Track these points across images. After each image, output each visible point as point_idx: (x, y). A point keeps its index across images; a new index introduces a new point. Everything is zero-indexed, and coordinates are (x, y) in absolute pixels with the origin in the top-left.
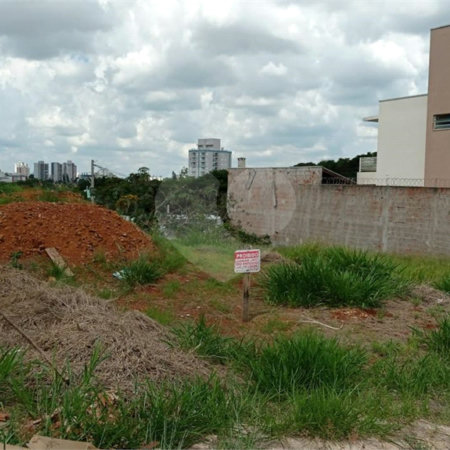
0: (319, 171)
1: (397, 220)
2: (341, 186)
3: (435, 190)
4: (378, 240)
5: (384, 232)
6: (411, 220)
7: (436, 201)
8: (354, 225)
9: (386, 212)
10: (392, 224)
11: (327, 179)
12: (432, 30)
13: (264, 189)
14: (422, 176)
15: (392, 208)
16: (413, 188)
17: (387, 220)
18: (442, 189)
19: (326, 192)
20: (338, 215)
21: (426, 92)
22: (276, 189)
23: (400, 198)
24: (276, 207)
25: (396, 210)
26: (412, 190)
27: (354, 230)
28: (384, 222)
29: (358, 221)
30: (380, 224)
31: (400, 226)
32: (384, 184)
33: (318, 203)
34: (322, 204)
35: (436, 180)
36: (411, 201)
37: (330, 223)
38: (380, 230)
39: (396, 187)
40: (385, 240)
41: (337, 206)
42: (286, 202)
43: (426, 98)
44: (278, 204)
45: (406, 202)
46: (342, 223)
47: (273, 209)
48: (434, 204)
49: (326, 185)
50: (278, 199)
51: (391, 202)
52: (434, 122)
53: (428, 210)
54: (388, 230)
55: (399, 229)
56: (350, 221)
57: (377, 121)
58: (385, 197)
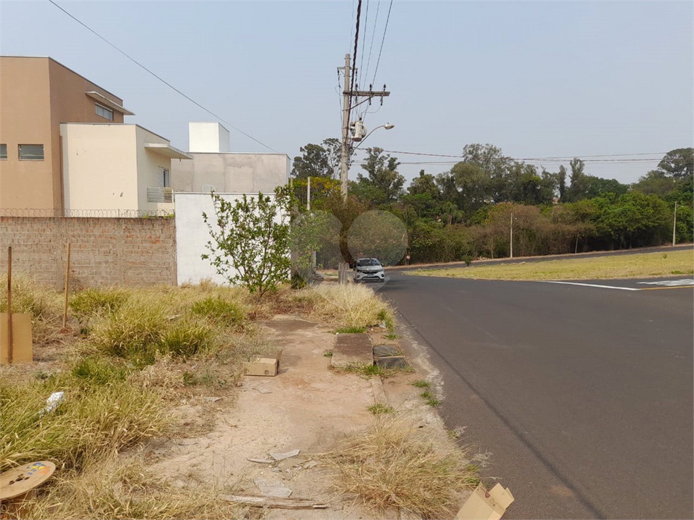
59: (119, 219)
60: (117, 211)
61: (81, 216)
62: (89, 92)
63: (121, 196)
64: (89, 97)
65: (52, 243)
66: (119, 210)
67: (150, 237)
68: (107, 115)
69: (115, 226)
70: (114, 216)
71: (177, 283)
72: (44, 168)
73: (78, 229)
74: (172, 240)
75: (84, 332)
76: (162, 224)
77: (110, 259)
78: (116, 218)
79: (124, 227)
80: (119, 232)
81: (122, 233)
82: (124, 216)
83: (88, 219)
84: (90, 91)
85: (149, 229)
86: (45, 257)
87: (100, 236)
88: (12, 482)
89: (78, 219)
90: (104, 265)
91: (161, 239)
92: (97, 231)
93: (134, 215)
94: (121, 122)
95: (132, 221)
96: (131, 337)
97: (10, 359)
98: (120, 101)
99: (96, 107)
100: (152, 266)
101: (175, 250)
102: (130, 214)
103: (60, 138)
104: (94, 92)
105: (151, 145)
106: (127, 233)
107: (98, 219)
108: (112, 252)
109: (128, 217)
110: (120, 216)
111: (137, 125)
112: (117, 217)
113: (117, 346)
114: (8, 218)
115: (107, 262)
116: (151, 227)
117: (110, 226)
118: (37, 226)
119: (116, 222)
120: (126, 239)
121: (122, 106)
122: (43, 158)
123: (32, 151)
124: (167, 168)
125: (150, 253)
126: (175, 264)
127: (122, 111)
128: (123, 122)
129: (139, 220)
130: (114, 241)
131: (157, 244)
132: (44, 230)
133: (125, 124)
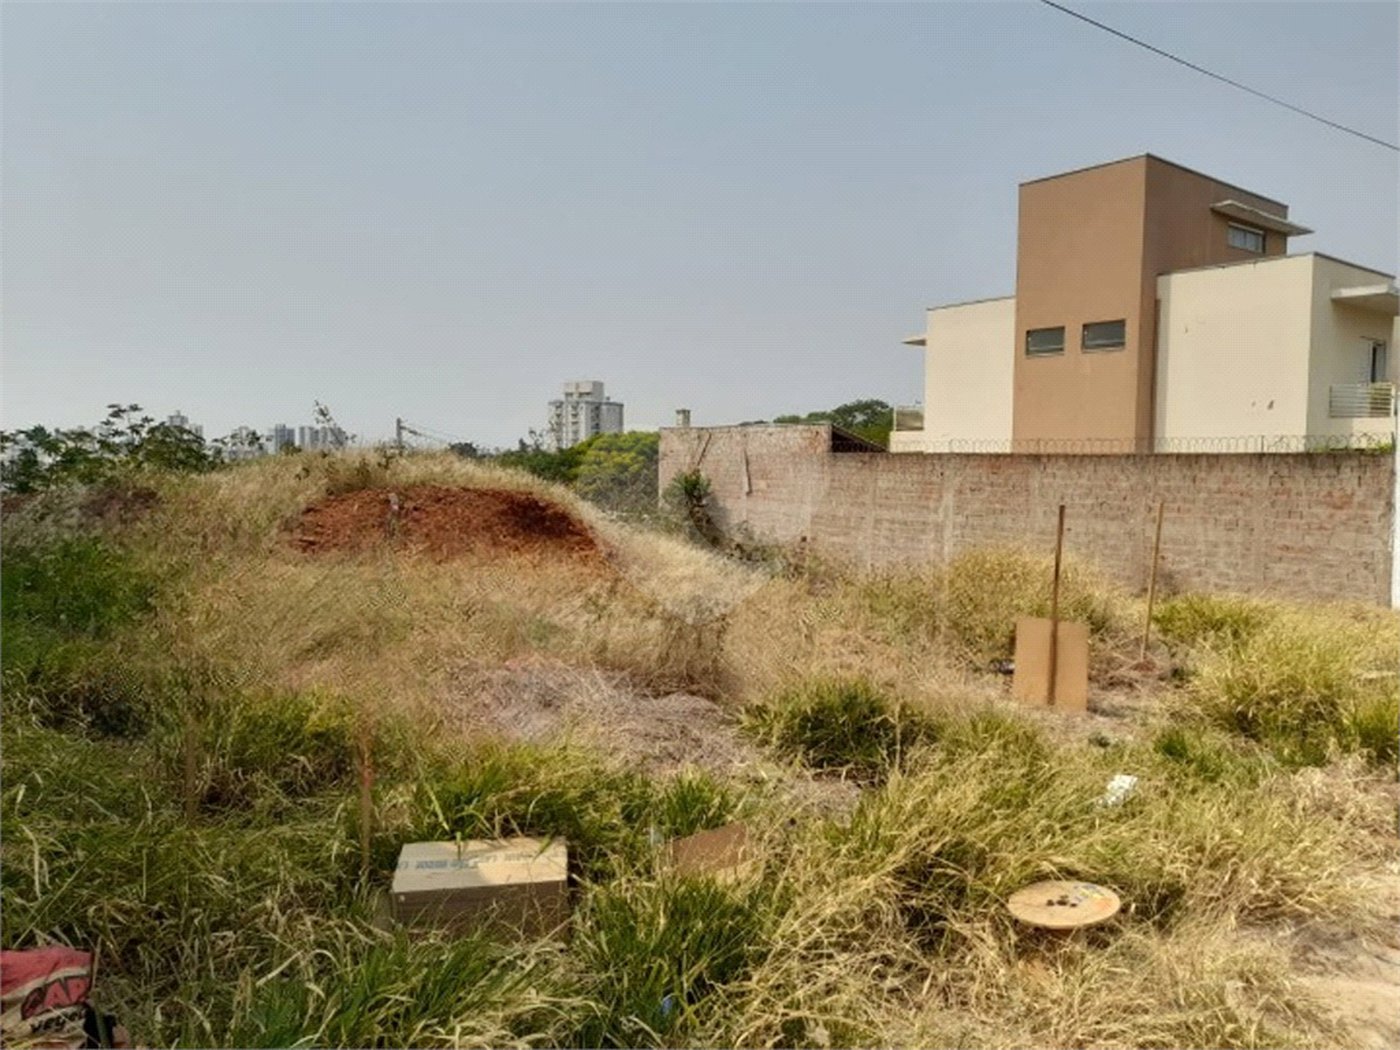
0: (824, 431)
1: (969, 510)
2: (866, 457)
3: (1036, 458)
4: (935, 545)
5: (948, 533)
6: (994, 512)
7: (1036, 479)
8: (892, 521)
9: (949, 499)
10: (960, 519)
11: (842, 443)
12: (1021, 185)
13: (727, 464)
14: (1009, 435)
15: (960, 492)
16: (998, 456)
17: (951, 510)
18: (1049, 456)
19: (841, 467)
20: (863, 505)
21: (1014, 293)
22: (748, 463)
23: (972, 473)
24: (749, 493)
25: (969, 496)
26: (993, 460)
27: (891, 530)
28: (946, 516)
29: (898, 515)
30: (940, 517)
31: (975, 521)
32: (947, 450)
33: (826, 485)
35: (1038, 441)
36: (993, 478)
37: (848, 519)
38: (939, 528)
39: (968, 456)
40: (948, 547)
41: (861, 491)
42: (768, 486)
43: (1013, 302)
44: (754, 488)
45: (984, 479)
46: (870, 519)
47: (744, 497)
48: (1035, 483)
49: (839, 454)
50: (754, 481)
51: (958, 480)
52: (1027, 342)
53: (1025, 493)
54: (954, 528)
55: (973, 528)
56: (886, 514)
57: (922, 343)
58: (947, 473)
59: (1261, 456)
60: (1260, 440)
61: (1184, 450)
62: (1219, 204)
63: (1271, 406)
64: (1216, 213)
65: (1128, 503)
66: (1263, 437)
67: (1330, 494)
68: (1251, 243)
69: (1253, 469)
70: (1251, 450)
71: (1390, 600)
72: (1124, 362)
73: (1176, 477)
74: (1383, 503)
75: (1179, 675)
76: (1360, 466)
77: (1237, 537)
78: (1254, 455)
79: (1271, 472)
80: (1260, 482)
81: (1265, 485)
82: (1273, 450)
83: (1198, 457)
84: (1220, 201)
85: (1328, 477)
86: (1113, 527)
87: (1219, 491)
88: (1050, 903)
89: (1179, 456)
90: (1223, 550)
91: (1356, 500)
92: (1213, 481)
93: (1297, 446)
94: (1282, 252)
95: (1291, 461)
96: (1275, 700)
97: (1051, 698)
98: (1282, 209)
99: (1230, 231)
100: (1330, 557)
101: (1389, 526)
102: (1288, 445)
103: (1157, 304)
104: (1229, 202)
105: (1347, 293)
106: (1276, 485)
107: (1217, 456)
108: (1241, 523)
109: (1283, 451)
110: (1265, 450)
111: (1317, 254)
112: (1259, 450)
113: (1243, 715)
114: (1057, 456)
115: (1229, 544)
116: (1333, 472)
117: (1240, 471)
118: (1104, 470)
119: (1255, 462)
120: (1274, 497)
121: (1285, 217)
122: (1123, 344)
123: (1105, 334)
124: (1381, 338)
125: (1326, 529)
126: (1389, 558)
127: (1283, 229)
128: (1285, 252)
129: (1308, 459)
130: (1247, 501)
131: (1345, 511)
132: (1116, 479)
133: (1290, 257)
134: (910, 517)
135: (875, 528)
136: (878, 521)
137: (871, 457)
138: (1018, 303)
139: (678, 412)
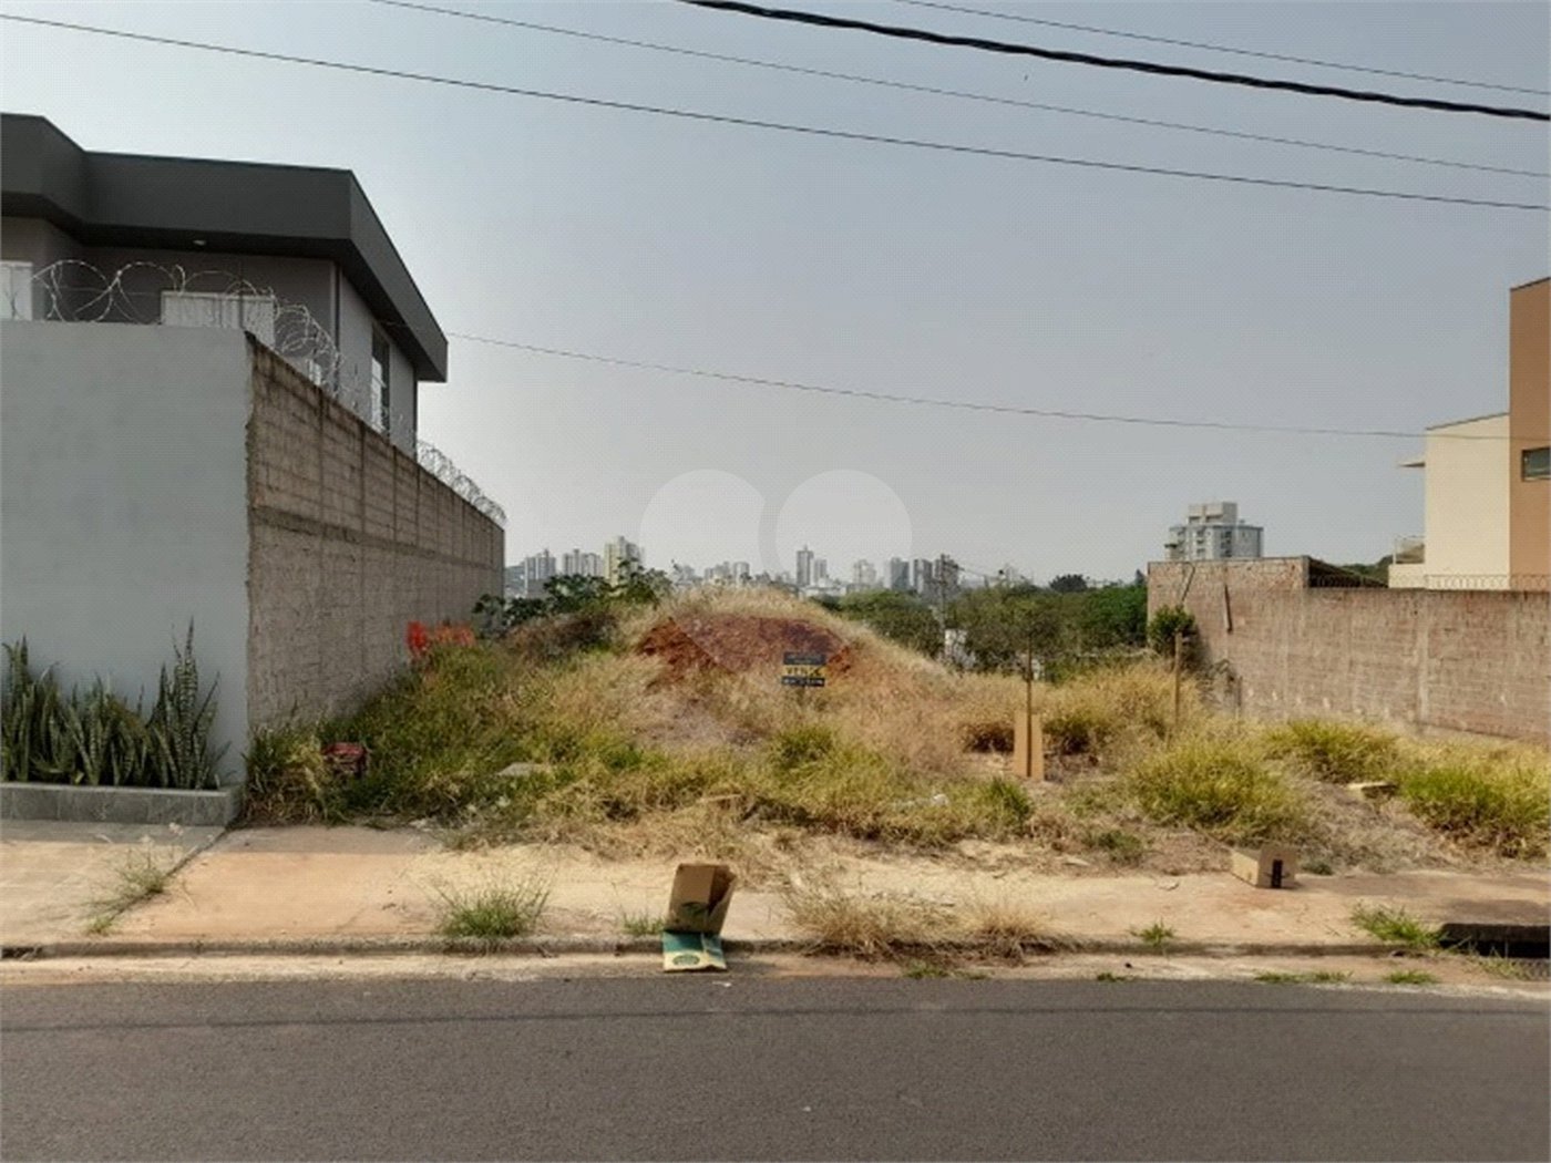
0: (1300, 565)
1: (1444, 653)
2: (1340, 592)
3: (1513, 595)
4: (1412, 692)
5: (1423, 677)
6: (1471, 655)
7: (1513, 619)
8: (1366, 664)
9: (1423, 640)
10: (1435, 663)
11: (1317, 578)
12: (1513, 290)
13: (1208, 599)
14: (1506, 570)
15: (1435, 633)
16: (1472, 593)
17: (1426, 653)
19: (1317, 604)
20: (1338, 645)
21: (1506, 409)
22: (1228, 599)
23: (1447, 613)
24: (1230, 630)
25: (1443, 637)
26: (1472, 598)
27: (1365, 673)
28: (1421, 660)
29: (1374, 658)
30: (1415, 662)
31: (1451, 665)
33: (1302, 623)
34: (1309, 626)
35: (1539, 577)
36: (1469, 617)
37: (1323, 660)
38: (1414, 672)
39: (1442, 592)
40: (1423, 694)
41: (1336, 630)
42: (1247, 623)
43: (1507, 418)
44: (1235, 626)
45: (1460, 619)
46: (1345, 660)
47: (1225, 635)
48: (1511, 625)
49: (1315, 590)
50: (1234, 617)
51: (1431, 620)
52: (1523, 464)
53: (1500, 635)
54: (1429, 673)
55: (1449, 672)
56: (1360, 657)
57: (1422, 465)
58: (1421, 611)
134: (1385, 659)
135: (1350, 671)
136: (1351, 663)
137: (1346, 593)
138: (1511, 422)
139: (1167, 546)
